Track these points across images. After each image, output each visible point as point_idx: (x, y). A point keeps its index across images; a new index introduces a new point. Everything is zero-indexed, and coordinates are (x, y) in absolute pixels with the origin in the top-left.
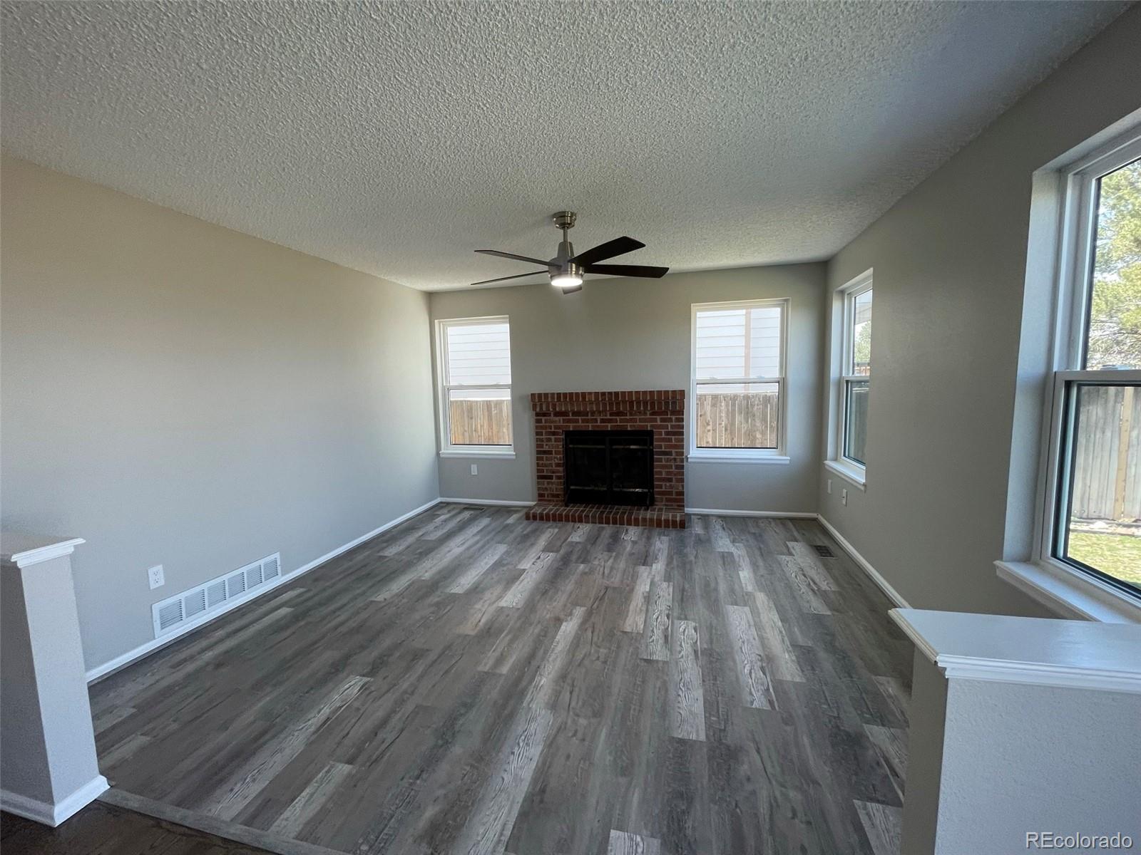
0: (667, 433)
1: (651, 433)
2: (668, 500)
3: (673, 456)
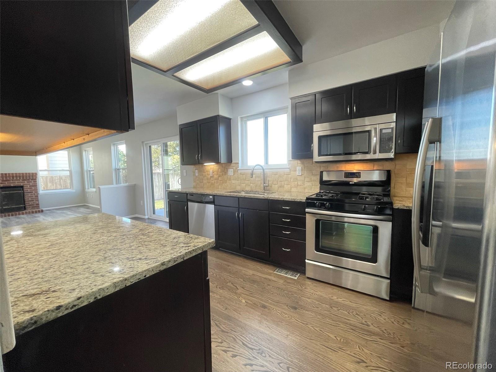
0: (30, 186)
1: (22, 187)
2: (33, 207)
3: (34, 193)
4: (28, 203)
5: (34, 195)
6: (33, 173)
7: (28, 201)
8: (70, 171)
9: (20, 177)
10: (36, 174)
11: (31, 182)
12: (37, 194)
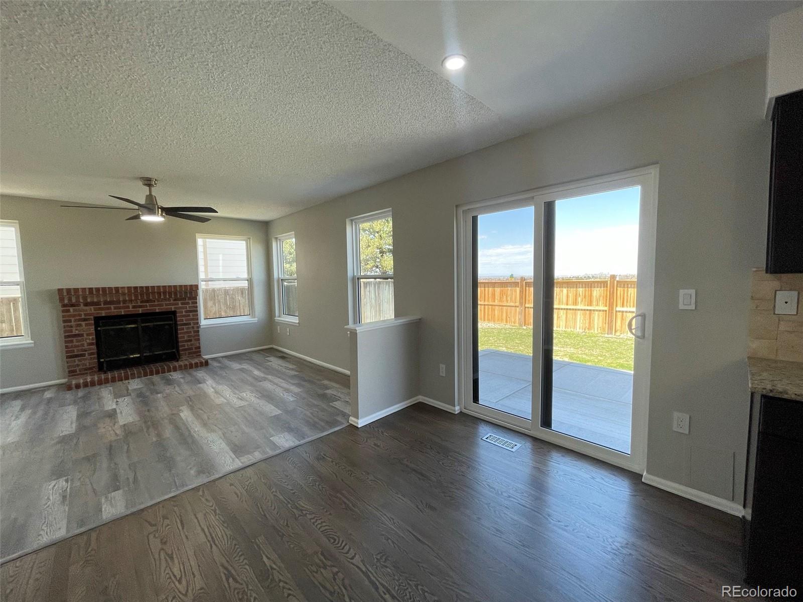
1: (174, 313)
3: (192, 325)
4: (183, 345)
6: (191, 286)
7: (183, 342)
8: (250, 281)
9: (170, 293)
10: (197, 287)
11: (188, 303)
12: (197, 327)
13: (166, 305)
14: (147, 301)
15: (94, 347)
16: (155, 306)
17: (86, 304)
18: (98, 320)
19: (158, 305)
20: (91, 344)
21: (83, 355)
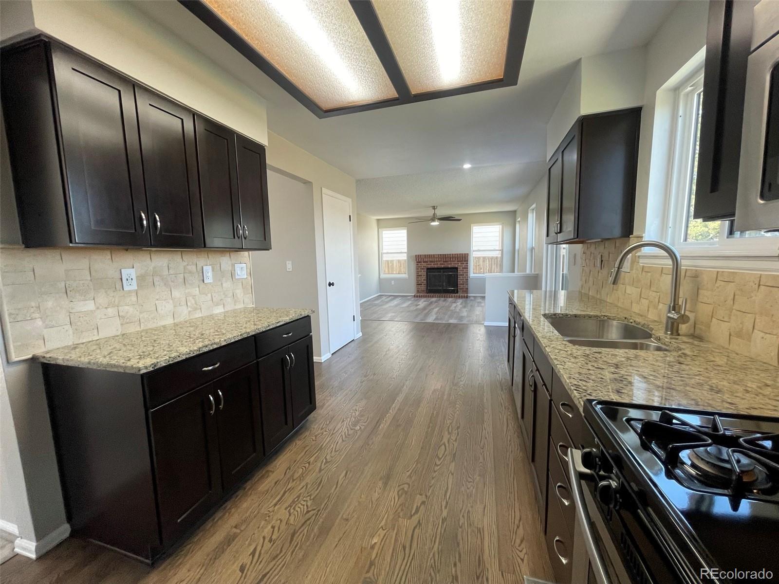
0: (463, 268)
1: (457, 268)
2: (463, 291)
3: (465, 276)
4: (460, 286)
5: (465, 279)
6: (465, 254)
7: (460, 284)
8: (502, 251)
9: (455, 258)
10: (468, 254)
11: (464, 264)
12: (468, 277)
13: (454, 264)
14: (446, 262)
15: (425, 281)
16: (449, 264)
17: (424, 262)
18: (428, 269)
19: (450, 264)
20: (424, 280)
21: (421, 284)
